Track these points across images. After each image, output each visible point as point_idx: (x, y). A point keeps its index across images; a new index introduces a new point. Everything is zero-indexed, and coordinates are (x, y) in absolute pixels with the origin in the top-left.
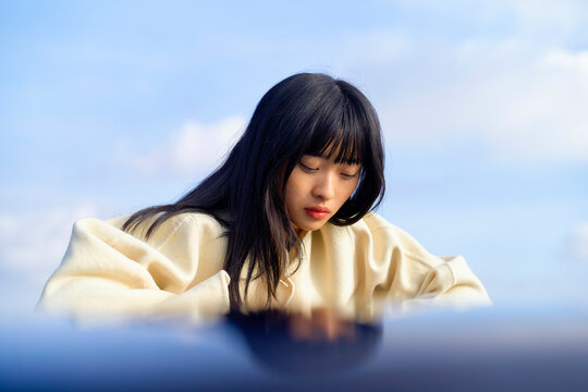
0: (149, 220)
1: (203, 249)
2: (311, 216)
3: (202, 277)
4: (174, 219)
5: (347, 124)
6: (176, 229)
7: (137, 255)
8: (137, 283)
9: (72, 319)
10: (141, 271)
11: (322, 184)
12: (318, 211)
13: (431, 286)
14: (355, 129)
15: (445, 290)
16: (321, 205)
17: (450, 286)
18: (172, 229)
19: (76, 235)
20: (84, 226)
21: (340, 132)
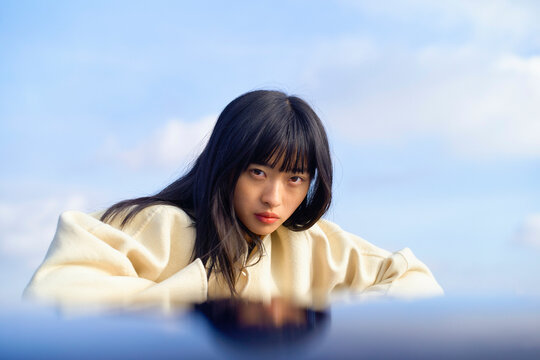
0: (127, 210)
1: (174, 237)
2: (261, 221)
3: (172, 271)
4: (147, 210)
5: (291, 136)
6: (149, 219)
7: (117, 244)
8: (118, 272)
9: (58, 309)
10: (121, 258)
11: (269, 191)
12: (267, 217)
13: (388, 273)
14: (299, 141)
15: (400, 274)
16: (269, 211)
17: (405, 270)
18: (145, 220)
19: (61, 225)
20: (69, 217)
21: (284, 141)
